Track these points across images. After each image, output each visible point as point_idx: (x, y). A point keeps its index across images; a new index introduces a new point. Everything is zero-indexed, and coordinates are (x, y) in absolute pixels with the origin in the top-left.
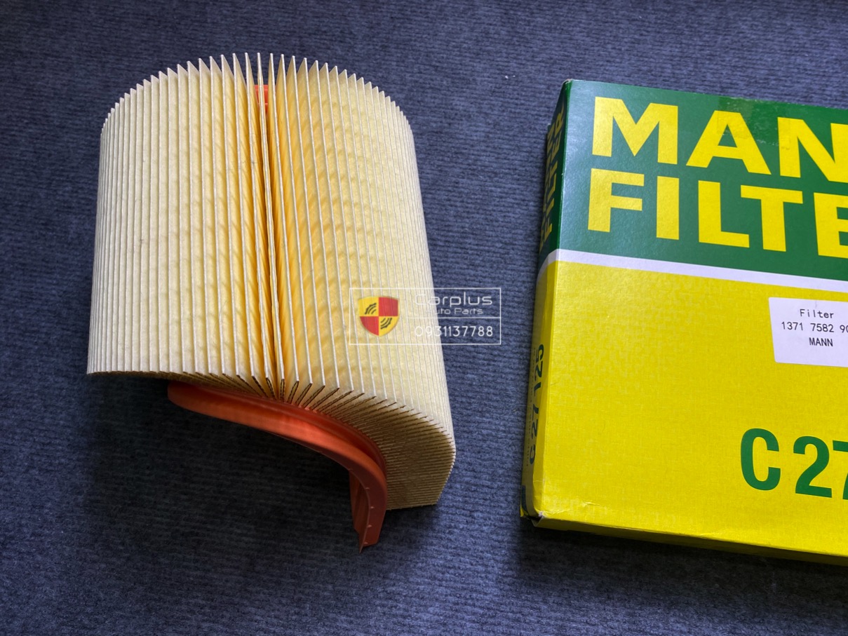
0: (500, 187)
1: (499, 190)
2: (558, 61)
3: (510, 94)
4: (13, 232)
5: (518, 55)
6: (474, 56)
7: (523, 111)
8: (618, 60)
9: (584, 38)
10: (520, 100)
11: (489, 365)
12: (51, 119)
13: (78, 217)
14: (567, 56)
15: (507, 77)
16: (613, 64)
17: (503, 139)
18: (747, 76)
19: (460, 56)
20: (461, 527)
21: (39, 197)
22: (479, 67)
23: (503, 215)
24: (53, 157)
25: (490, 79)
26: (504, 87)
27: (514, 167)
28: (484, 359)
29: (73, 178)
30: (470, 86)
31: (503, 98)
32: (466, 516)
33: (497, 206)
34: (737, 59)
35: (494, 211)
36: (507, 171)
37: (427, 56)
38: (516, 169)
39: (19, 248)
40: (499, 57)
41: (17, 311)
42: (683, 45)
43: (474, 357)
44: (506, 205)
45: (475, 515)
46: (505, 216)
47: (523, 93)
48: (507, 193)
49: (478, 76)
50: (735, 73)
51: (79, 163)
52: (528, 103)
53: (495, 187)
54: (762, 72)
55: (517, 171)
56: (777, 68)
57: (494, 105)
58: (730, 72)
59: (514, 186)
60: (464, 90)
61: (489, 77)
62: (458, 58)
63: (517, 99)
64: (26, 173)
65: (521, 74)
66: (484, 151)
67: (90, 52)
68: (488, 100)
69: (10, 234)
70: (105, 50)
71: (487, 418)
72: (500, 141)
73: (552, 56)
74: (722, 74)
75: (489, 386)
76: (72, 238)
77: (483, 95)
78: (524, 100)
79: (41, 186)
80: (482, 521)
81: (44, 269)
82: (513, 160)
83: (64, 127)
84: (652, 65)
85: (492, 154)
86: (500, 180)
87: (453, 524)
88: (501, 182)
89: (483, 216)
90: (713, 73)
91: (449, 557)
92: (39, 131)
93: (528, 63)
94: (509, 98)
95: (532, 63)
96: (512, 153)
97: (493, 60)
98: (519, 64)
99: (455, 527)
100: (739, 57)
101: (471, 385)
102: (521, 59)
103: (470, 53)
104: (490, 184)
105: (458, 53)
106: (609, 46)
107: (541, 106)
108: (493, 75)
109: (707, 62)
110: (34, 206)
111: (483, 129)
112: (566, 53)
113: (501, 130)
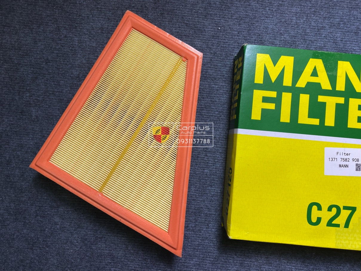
0: (217, 85)
1: (217, 86)
2: (243, 18)
3: (221, 37)
4: (8, 117)
5: (225, 15)
6: (204, 17)
7: (227, 46)
8: (271, 16)
9: (255, 5)
10: (226, 40)
11: (214, 166)
12: (13, 60)
13: (35, 108)
14: (248, 15)
15: (219, 28)
16: (269, 19)
17: (218, 61)
18: (330, 23)
19: (198, 17)
20: (204, 230)
21: (16, 100)
22: (207, 23)
23: (218, 98)
24: (18, 79)
25: (212, 30)
26: (218, 33)
27: (223, 75)
28: (211, 164)
29: (29, 89)
30: (203, 33)
31: (218, 39)
32: (206, 226)
33: (216, 94)
34: (326, 13)
35: (215, 97)
36: (220, 77)
37: (182, 18)
38: (224, 76)
39: (12, 124)
40: (216, 17)
41: (18, 153)
42: (302, 6)
43: (208, 163)
44: (220, 94)
45: (209, 225)
46: (219, 99)
47: (227, 36)
48: (220, 88)
49: (206, 28)
50: (325, 21)
51: (30, 82)
52: (229, 41)
53: (215, 85)
54: (337, 20)
55: (224, 77)
56: (345, 17)
57: (213, 43)
58: (322, 21)
59: (223, 84)
60: (200, 36)
61: (211, 28)
62: (196, 19)
63: (224, 40)
64: (8, 89)
65: (226, 26)
66: (210, 67)
67: (24, 23)
68: (211, 40)
69: (7, 118)
70: (31, 22)
71: (213, 188)
72: (217, 62)
73: (240, 15)
74: (319, 22)
75: (214, 175)
76: (34, 118)
77: (208, 38)
78: (228, 40)
79: (16, 94)
80: (212, 227)
81: (25, 133)
82: (222, 71)
83: (20, 64)
84: (287, 18)
85: (213, 69)
86: (217, 81)
87: (201, 229)
88: (217, 82)
89: (210, 100)
90: (315, 22)
91: (200, 241)
92: (9, 67)
93: (229, 20)
94: (221, 39)
95: (231, 20)
96: (222, 67)
97: (213, 19)
98: (225, 20)
99: (202, 230)
100: (327, 12)
101: (206, 175)
102: (226, 18)
103: (202, 15)
104: (213, 83)
105: (197, 16)
106: (268, 8)
107: (236, 43)
108: (213, 27)
109: (313, 16)
110: (14, 104)
111: (209, 56)
112: (247, 14)
113: (218, 56)
